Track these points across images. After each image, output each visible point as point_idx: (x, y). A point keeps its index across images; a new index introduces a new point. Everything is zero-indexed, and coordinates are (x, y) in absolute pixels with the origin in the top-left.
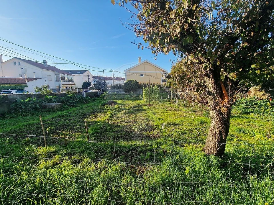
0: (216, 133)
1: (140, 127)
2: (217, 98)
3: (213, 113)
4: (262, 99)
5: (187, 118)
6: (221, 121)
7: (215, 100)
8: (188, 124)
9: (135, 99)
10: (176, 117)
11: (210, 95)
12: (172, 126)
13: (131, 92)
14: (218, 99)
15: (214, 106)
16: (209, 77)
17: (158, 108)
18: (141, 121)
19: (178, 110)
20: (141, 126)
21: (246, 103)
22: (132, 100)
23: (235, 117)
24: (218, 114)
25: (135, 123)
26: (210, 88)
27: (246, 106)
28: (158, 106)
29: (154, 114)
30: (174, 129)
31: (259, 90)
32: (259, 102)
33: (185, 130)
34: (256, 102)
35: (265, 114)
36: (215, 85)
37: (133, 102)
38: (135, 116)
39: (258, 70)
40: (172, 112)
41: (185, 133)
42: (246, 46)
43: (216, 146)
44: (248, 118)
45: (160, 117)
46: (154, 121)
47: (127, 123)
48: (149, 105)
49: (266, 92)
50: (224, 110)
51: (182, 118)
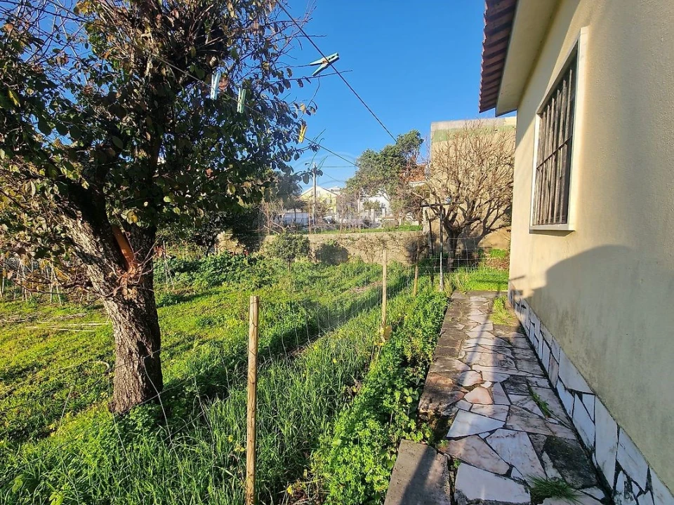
0: (130, 351)
2: (113, 268)
3: (111, 307)
4: (238, 255)
5: (72, 334)
6: (133, 321)
7: (106, 274)
8: (74, 351)
10: (25, 344)
11: (91, 264)
14: (114, 271)
15: (109, 288)
16: (74, 216)
19: (32, 320)
21: (215, 264)
24: (122, 305)
26: (84, 246)
27: (215, 269)
30: (10, 393)
31: (231, 239)
32: (233, 259)
33: (60, 375)
34: (229, 261)
35: (242, 279)
36: (96, 238)
39: (177, 208)
41: (61, 386)
42: (144, 158)
43: (139, 383)
44: (218, 294)
49: (240, 241)
50: (130, 294)
51: (52, 342)
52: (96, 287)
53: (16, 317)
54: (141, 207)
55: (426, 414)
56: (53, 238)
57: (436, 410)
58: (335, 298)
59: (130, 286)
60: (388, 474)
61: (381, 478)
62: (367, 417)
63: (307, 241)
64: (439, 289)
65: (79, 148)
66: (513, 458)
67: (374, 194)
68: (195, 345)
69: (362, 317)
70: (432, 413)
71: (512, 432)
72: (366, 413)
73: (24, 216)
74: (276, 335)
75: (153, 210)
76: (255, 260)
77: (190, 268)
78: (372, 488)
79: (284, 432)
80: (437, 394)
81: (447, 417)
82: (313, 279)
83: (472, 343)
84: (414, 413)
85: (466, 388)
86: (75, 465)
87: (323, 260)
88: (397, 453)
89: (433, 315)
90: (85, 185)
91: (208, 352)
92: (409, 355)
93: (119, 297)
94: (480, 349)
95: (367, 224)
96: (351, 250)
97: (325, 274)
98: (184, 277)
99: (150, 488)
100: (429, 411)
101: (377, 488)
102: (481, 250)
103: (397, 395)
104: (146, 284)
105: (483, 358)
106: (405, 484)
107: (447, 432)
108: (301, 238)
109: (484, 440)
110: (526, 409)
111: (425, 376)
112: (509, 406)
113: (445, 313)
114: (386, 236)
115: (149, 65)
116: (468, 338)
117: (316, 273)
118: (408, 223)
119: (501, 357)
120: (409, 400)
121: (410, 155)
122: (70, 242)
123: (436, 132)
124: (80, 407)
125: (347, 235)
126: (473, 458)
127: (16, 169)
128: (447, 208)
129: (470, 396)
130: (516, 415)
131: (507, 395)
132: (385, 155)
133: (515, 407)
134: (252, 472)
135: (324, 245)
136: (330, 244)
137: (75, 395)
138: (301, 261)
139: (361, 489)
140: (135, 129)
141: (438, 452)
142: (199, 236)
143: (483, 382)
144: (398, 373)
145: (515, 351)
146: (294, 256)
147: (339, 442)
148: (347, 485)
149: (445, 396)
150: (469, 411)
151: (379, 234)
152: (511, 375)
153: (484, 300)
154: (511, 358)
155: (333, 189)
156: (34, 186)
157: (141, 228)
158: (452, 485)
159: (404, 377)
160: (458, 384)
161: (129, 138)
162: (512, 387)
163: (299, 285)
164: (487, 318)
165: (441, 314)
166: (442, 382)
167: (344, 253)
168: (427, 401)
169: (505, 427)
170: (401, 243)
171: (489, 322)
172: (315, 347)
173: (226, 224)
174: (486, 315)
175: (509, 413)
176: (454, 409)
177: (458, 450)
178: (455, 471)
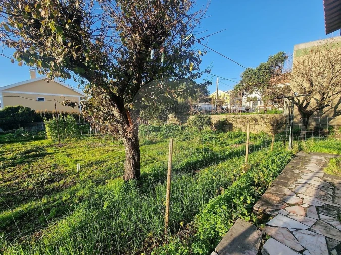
0: (130, 158)
1: (38, 180)
2: (125, 126)
3: (124, 140)
4: (177, 125)
5: (115, 152)
6: (131, 146)
7: (123, 128)
8: (115, 158)
9: (29, 139)
10: (102, 153)
11: (119, 124)
12: (94, 166)
13: (17, 129)
15: (124, 133)
16: (114, 106)
17: (75, 147)
18: (42, 171)
19: (104, 145)
20: (40, 179)
22: (20, 141)
23: (158, 142)
24: (128, 140)
25: (29, 176)
26: (117, 117)
27: (166, 131)
28: (76, 145)
29: (68, 156)
30: (97, 168)
31: (174, 117)
33: (111, 165)
34: (173, 128)
35: (177, 136)
36: (120, 114)
37: (23, 144)
38: (27, 166)
40: (97, 149)
41: (111, 169)
43: (132, 171)
45: (77, 159)
46: (67, 166)
47: (10, 180)
48: (60, 145)
49: (178, 119)
50: (130, 136)
51: (109, 153)
52: (120, 132)
53: (100, 144)
54: (134, 102)
55: (257, 211)
56: (109, 114)
57: (264, 210)
58: (222, 149)
59: (130, 133)
60: (227, 230)
61: (224, 231)
62: (223, 204)
63: (210, 119)
64: (289, 149)
65: (117, 81)
66: (309, 246)
67: (251, 93)
68: (155, 162)
69: (234, 159)
70: (261, 211)
71: (313, 234)
72: (222, 202)
73: (101, 106)
74: (188, 162)
75: (138, 103)
76: (184, 128)
77: (157, 130)
78: (218, 234)
79: (184, 202)
80: (267, 203)
81: (270, 215)
82: (211, 138)
83: (302, 181)
84: (250, 209)
85: (289, 204)
86: (112, 195)
87: (219, 129)
88: (234, 223)
89: (279, 163)
90: (117, 95)
91: (159, 165)
92: (256, 181)
93: (126, 137)
94: (307, 186)
95: (247, 110)
96: (235, 124)
97: (219, 136)
98: (154, 133)
99: (133, 209)
100: (259, 210)
101: (220, 234)
102: (331, 127)
103: (242, 198)
104: (135, 133)
105: (308, 191)
106: (234, 237)
107: (267, 222)
108: (207, 117)
109: (291, 232)
110: (330, 225)
111: (263, 193)
112: (317, 220)
113: (288, 163)
114: (257, 117)
115: (138, 47)
116: (301, 178)
117: (214, 136)
118: (276, 109)
119: (322, 193)
120: (249, 202)
121: (277, 67)
122: (113, 115)
123: (297, 51)
124: (116, 177)
125: (233, 116)
126: (280, 238)
127: (99, 90)
128: (301, 99)
129: (289, 209)
130: (321, 226)
131: (318, 214)
132: (260, 69)
133: (322, 221)
134: (167, 213)
135: (219, 121)
136: (223, 121)
137: (114, 173)
138: (207, 129)
139: (213, 232)
140: (133, 72)
141: (258, 229)
142: (161, 116)
143: (302, 203)
144: (246, 188)
145: (337, 191)
146: (202, 126)
147: (206, 211)
148: (206, 229)
149: (272, 205)
150: (286, 216)
151: (253, 116)
152: (328, 205)
153: (323, 158)
154: (331, 195)
155: (229, 91)
156: (103, 96)
157: (134, 111)
158: (261, 245)
159: (249, 191)
160: (284, 201)
161: (131, 76)
162: (324, 211)
163: (203, 141)
164: (321, 169)
165: (285, 162)
166: (273, 198)
167: (231, 126)
168: (259, 205)
169: (309, 229)
170: (268, 121)
171: (322, 172)
172: (206, 170)
173: (172, 110)
174: (320, 168)
175: (316, 224)
176: (276, 212)
177: (271, 232)
178: (266, 240)
